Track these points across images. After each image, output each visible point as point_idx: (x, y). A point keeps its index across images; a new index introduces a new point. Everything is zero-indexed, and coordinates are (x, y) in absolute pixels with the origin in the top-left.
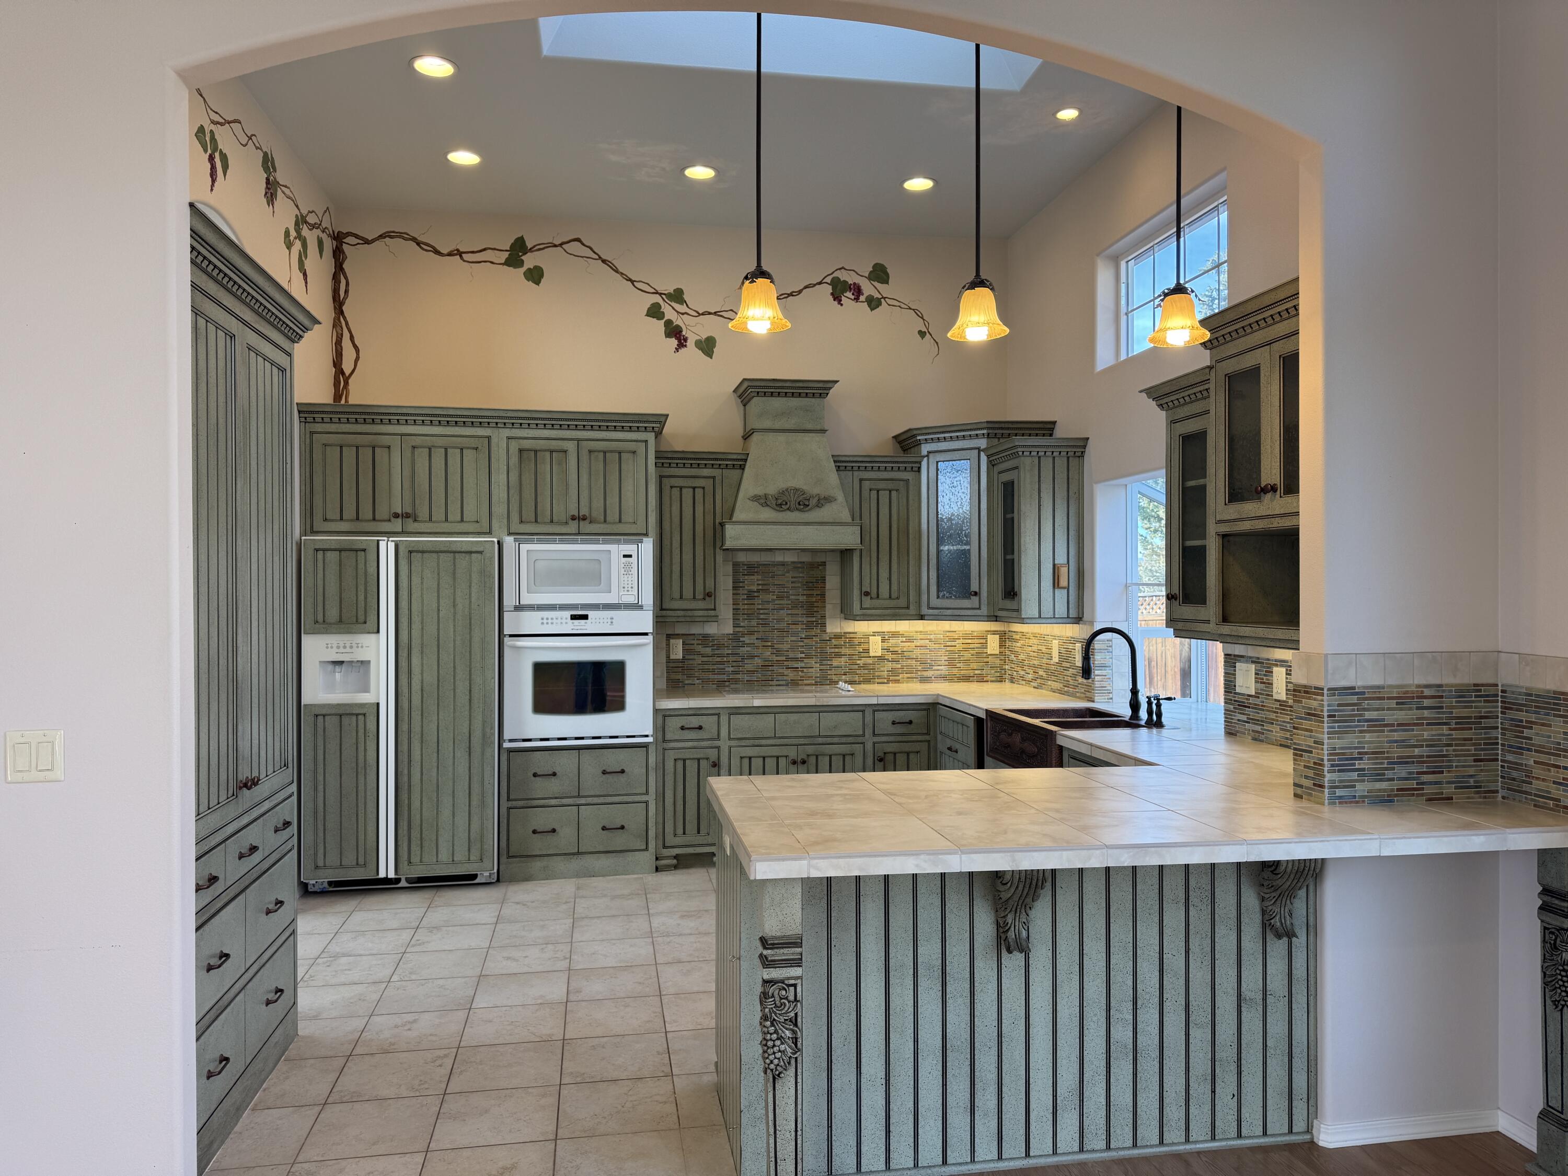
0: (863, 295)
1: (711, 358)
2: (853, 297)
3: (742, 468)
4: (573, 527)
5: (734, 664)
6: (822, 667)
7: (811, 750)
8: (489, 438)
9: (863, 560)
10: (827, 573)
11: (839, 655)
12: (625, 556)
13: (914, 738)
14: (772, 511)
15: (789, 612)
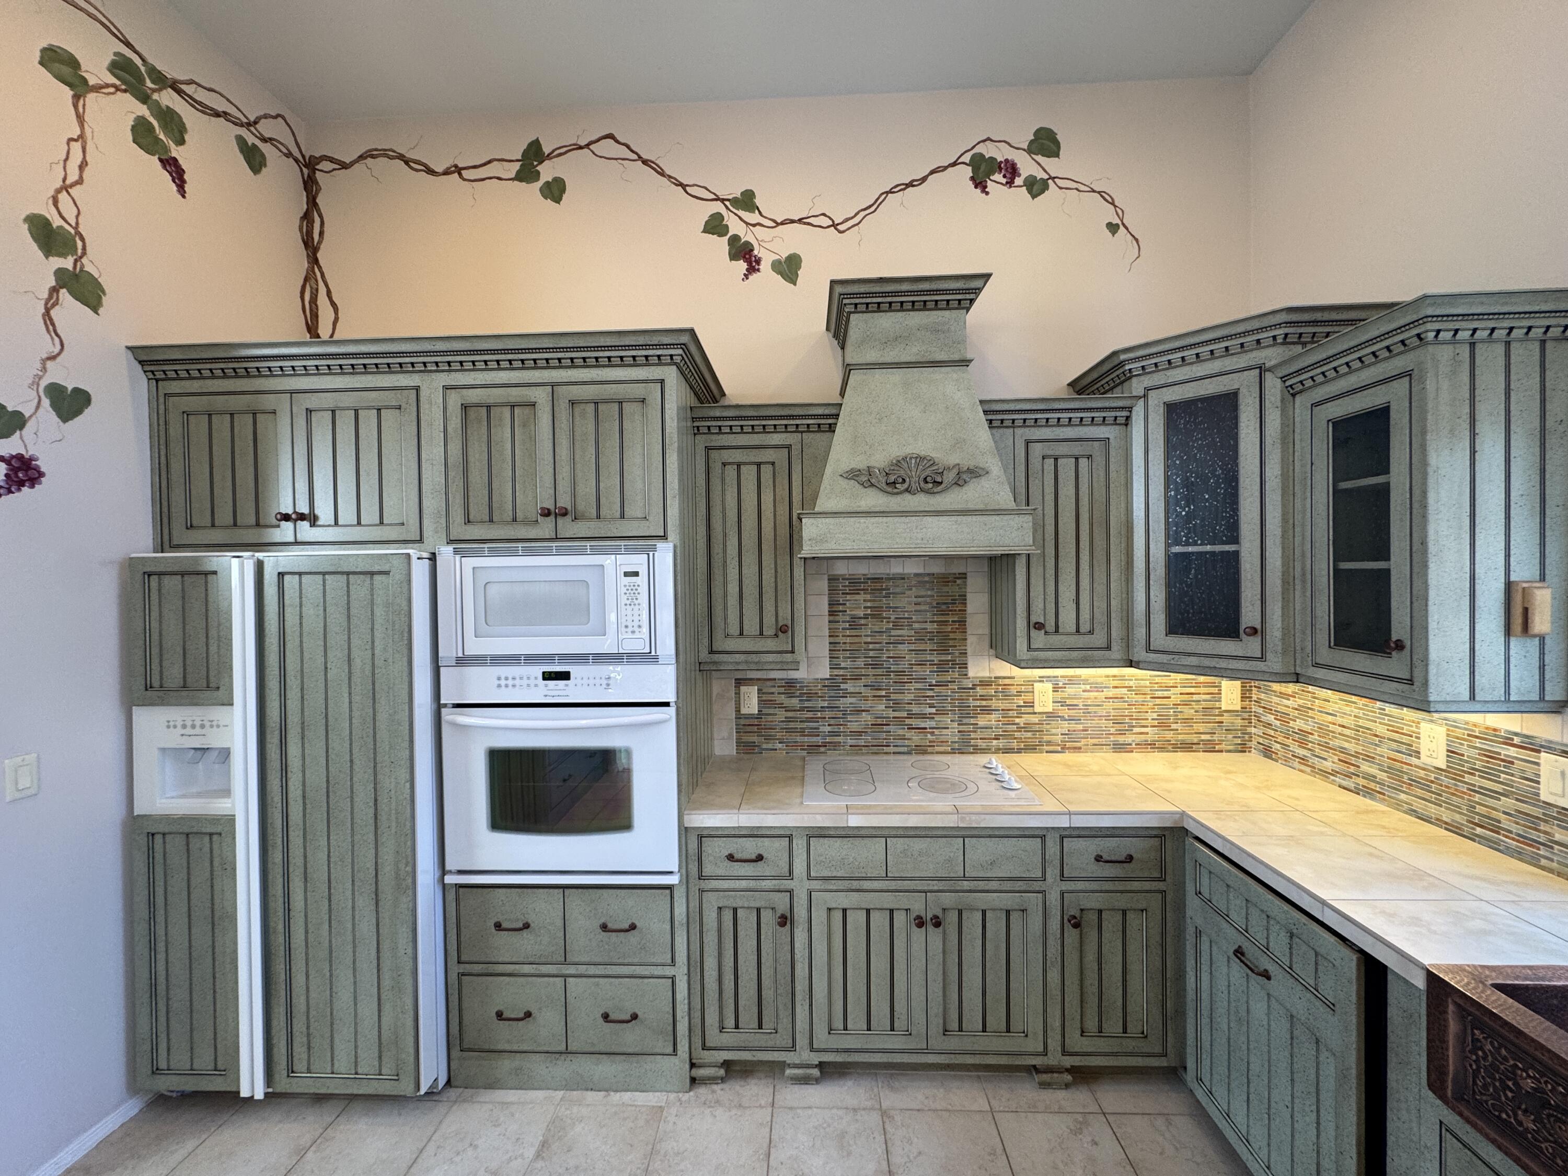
0: (1019, 175)
1: (795, 284)
2: (1004, 181)
3: (831, 429)
4: (546, 527)
5: (832, 722)
6: (962, 728)
7: (948, 899)
8: (417, 389)
9: (1032, 570)
10: (969, 589)
11: (987, 710)
12: (627, 574)
13: (1136, 885)
14: (881, 494)
15: (913, 647)
